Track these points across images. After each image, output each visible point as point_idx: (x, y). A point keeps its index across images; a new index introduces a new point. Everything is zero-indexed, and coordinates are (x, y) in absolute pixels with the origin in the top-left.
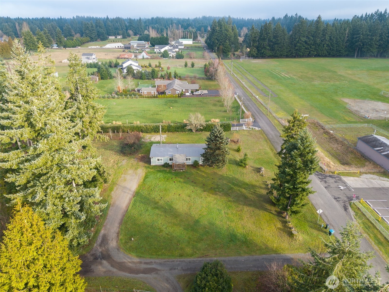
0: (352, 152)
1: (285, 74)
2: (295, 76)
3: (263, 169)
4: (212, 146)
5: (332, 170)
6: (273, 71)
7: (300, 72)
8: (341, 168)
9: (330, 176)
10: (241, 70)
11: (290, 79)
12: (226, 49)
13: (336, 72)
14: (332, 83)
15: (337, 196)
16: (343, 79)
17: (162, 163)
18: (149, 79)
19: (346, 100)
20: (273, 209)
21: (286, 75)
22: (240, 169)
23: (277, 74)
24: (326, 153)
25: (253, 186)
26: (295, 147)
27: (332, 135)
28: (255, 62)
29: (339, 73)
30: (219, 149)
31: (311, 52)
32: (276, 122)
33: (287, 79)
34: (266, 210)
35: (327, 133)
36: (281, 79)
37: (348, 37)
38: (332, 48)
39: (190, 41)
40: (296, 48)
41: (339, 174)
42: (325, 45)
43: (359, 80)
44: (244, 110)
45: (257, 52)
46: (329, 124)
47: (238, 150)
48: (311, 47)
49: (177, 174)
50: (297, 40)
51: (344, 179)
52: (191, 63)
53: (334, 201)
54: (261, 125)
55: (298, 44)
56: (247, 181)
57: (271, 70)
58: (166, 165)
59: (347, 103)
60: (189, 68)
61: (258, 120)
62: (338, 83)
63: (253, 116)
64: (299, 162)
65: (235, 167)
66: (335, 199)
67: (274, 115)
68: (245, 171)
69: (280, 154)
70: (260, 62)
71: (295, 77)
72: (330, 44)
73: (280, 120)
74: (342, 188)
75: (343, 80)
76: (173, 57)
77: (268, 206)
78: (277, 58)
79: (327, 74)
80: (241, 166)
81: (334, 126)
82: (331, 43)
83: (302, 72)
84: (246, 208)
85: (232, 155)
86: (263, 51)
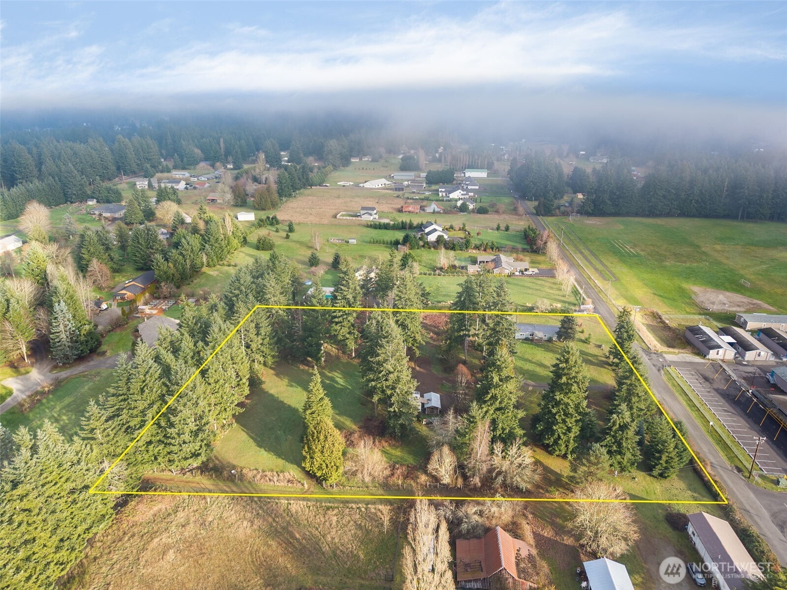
0: (680, 339)
1: (631, 248)
2: (643, 251)
3: (603, 346)
4: (566, 326)
5: (657, 349)
6: (615, 243)
7: (651, 245)
8: (665, 349)
9: (654, 353)
10: (572, 238)
11: (636, 256)
12: (549, 202)
13: (698, 247)
14: (688, 265)
15: (655, 364)
16: (704, 258)
17: (524, 337)
18: (461, 250)
19: (696, 288)
20: (610, 368)
21: (631, 250)
22: (586, 345)
23: (621, 247)
24: (657, 338)
25: (596, 356)
26: (623, 327)
27: (667, 324)
28: (590, 222)
29: (703, 249)
30: (571, 328)
31: (673, 210)
32: (616, 309)
33: (632, 256)
34: (605, 368)
35: (663, 322)
36: (624, 256)
37: (727, 191)
38: (703, 205)
39: (483, 173)
40: (650, 204)
41: (661, 352)
42: (693, 201)
43: (725, 261)
44: (585, 297)
45: (592, 208)
46: (667, 314)
47: (582, 332)
48: (672, 204)
49: (538, 346)
50: (652, 193)
51: (665, 355)
52: (505, 225)
53: (653, 366)
54: (601, 312)
55: (653, 200)
56: (591, 353)
57: (613, 240)
58: (527, 339)
59: (695, 293)
60: (503, 232)
61: (598, 307)
62: (696, 264)
63: (593, 303)
64: (625, 335)
65: (581, 344)
66: (654, 365)
67: (614, 302)
68: (589, 346)
69: (615, 331)
70: (598, 223)
71: (642, 253)
72: (700, 200)
73: (619, 308)
74: (661, 360)
75: (704, 261)
76: (473, 211)
77: (607, 366)
78: (622, 216)
79: (686, 249)
80: (586, 343)
81: (672, 316)
82: (702, 199)
83: (653, 245)
84: (592, 367)
85: (578, 336)
86: (601, 207)
